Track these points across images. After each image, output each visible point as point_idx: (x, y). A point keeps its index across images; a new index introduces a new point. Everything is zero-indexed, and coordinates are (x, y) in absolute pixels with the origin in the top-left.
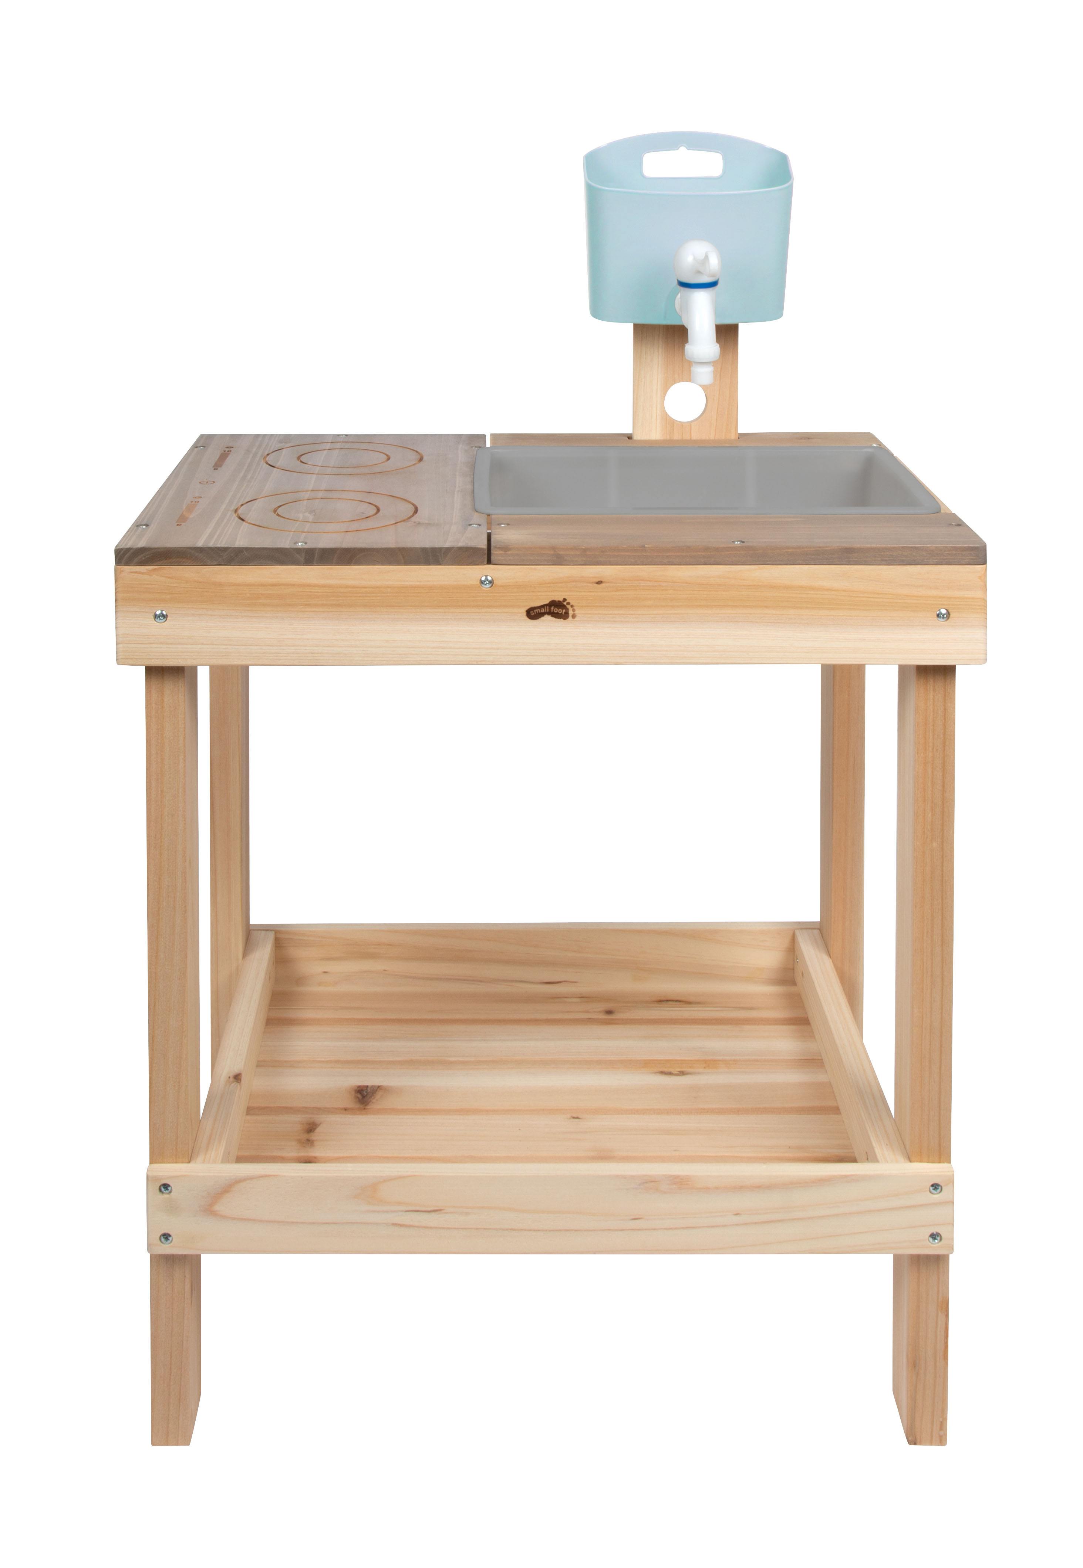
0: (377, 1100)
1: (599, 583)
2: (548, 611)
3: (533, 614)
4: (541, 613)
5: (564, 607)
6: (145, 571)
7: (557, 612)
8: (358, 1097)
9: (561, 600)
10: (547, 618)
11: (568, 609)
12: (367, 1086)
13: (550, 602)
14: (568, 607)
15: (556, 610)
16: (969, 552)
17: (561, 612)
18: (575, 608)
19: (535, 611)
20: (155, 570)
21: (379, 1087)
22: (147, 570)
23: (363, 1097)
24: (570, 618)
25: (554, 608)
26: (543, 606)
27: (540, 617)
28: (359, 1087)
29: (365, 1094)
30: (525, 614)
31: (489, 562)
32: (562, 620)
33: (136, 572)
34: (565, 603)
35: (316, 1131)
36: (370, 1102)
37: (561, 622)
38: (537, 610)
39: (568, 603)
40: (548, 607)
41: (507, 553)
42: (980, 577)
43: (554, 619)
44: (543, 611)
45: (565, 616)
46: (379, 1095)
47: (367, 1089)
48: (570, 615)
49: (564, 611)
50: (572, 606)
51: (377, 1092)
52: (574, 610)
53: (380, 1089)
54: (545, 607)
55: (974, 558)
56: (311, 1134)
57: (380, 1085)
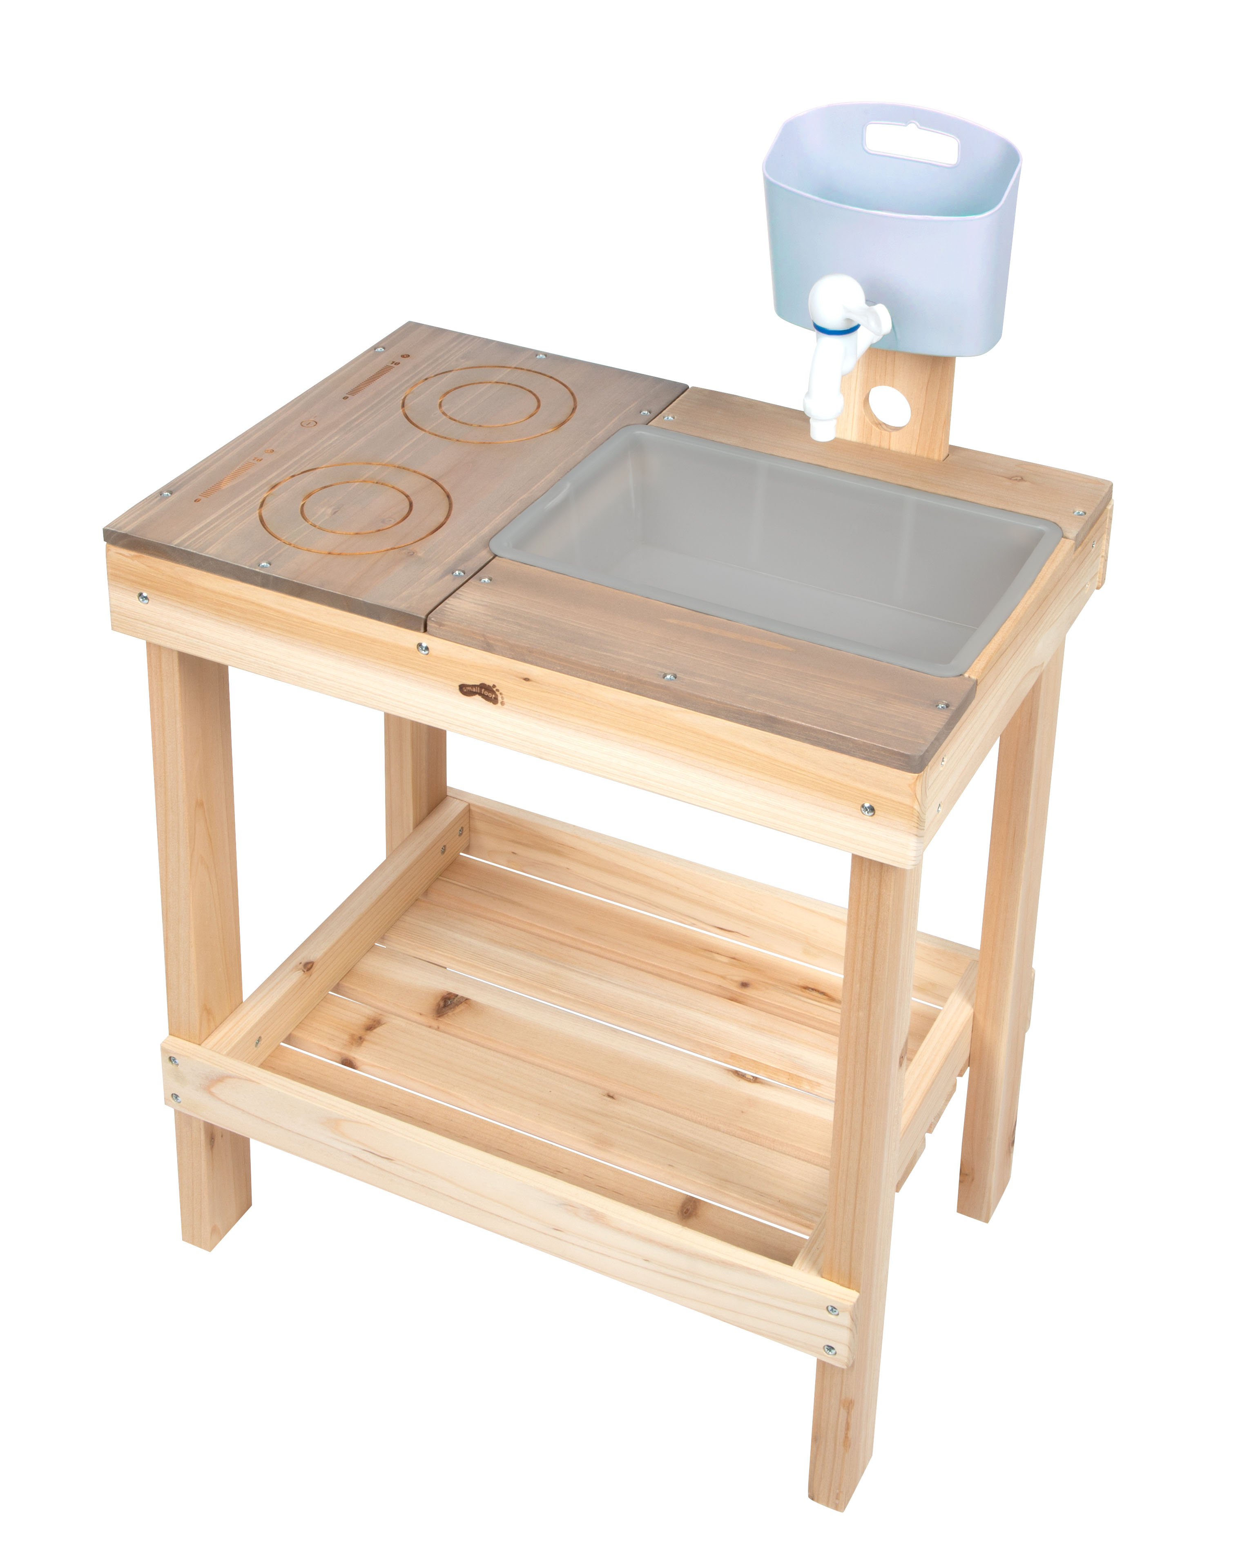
0: (454, 1014)
1: (527, 679)
2: (479, 691)
3: (466, 690)
4: (473, 692)
5: (493, 692)
6: (128, 555)
7: (487, 695)
8: (439, 1005)
9: (491, 685)
10: (477, 697)
11: (497, 695)
12: (457, 995)
13: (481, 684)
14: (497, 693)
15: (486, 693)
16: (899, 758)
17: (491, 696)
18: (503, 696)
19: (467, 688)
20: (136, 556)
21: (467, 999)
22: (130, 554)
23: (445, 1006)
24: (499, 704)
25: (485, 691)
26: (475, 686)
27: (472, 696)
28: (450, 994)
29: (449, 1003)
30: (458, 688)
31: (425, 630)
32: (491, 703)
33: (121, 554)
34: (495, 689)
35: (375, 1030)
36: (446, 1014)
37: (490, 705)
38: (469, 688)
39: (498, 690)
40: (479, 688)
41: (441, 627)
42: (909, 785)
43: (484, 700)
44: (474, 690)
45: (494, 701)
46: (462, 1007)
47: (454, 999)
48: (499, 702)
49: (494, 696)
50: (501, 694)
51: (460, 1005)
52: (502, 697)
53: (466, 1003)
54: (477, 688)
55: (904, 764)
56: (369, 1032)
57: (469, 998)
